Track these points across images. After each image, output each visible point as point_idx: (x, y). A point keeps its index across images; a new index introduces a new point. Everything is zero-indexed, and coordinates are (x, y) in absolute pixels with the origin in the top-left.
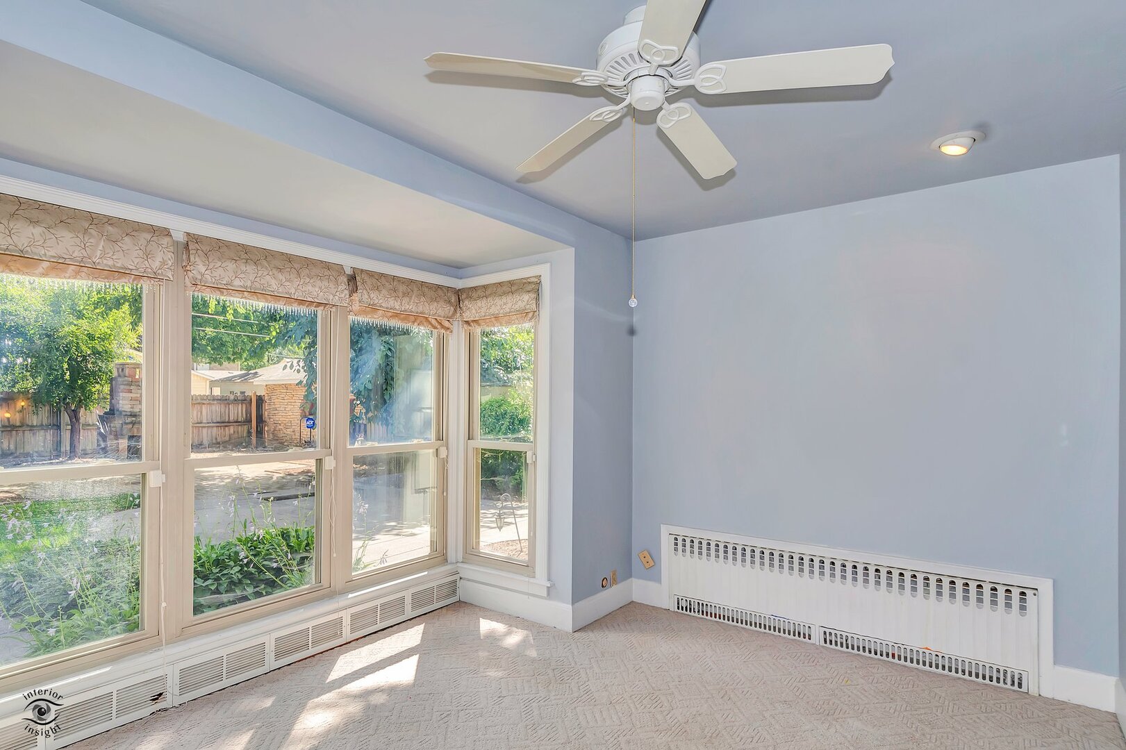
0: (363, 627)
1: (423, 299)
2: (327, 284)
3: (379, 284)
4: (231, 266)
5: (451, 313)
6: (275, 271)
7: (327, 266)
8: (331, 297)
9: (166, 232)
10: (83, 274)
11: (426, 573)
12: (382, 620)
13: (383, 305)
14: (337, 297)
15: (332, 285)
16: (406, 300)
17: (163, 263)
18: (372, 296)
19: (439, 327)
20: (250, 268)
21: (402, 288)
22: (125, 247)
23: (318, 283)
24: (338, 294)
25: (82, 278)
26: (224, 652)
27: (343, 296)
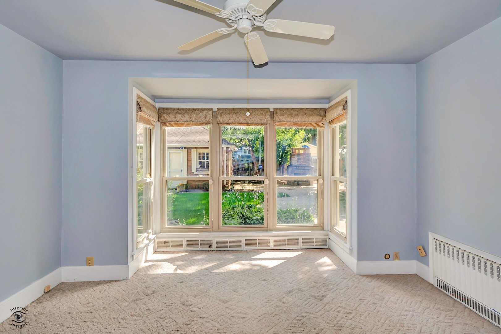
0: (279, 245)
1: (305, 116)
2: (261, 116)
3: (284, 113)
4: (228, 116)
5: (320, 120)
6: (242, 115)
7: (263, 110)
8: (263, 121)
9: (211, 109)
10: (194, 125)
11: (310, 232)
12: (288, 245)
13: (285, 121)
14: (265, 121)
15: (263, 117)
16: (296, 117)
17: (210, 119)
18: (280, 118)
19: (317, 126)
20: (234, 116)
21: (294, 113)
22: (200, 116)
23: (258, 117)
24: (266, 119)
25: (193, 126)
26: (229, 239)
27: (268, 120)
